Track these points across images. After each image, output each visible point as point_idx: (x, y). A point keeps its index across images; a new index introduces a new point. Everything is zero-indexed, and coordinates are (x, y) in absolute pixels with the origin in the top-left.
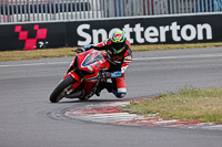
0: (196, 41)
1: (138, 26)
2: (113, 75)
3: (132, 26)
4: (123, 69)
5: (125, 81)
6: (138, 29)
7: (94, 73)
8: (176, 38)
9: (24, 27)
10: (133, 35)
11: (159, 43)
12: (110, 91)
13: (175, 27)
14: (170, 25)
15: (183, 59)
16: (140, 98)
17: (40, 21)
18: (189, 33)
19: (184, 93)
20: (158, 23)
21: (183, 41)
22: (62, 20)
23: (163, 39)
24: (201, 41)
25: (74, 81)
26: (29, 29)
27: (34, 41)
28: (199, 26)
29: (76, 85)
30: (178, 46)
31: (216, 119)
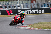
0: (41, 13)
1: (30, 10)
2: (22, 20)
3: (29, 10)
4: (24, 19)
6: (30, 11)
8: (37, 12)
9: (8, 10)
10: (29, 12)
13: (37, 10)
16: (30, 24)
18: (40, 11)
21: (39, 13)
23: (35, 13)
24: (42, 13)
26: (9, 11)
27: (10, 13)
30: (38, 14)
31: (45, 28)
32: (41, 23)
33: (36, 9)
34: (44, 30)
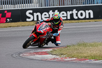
2: (54, 35)
5: (60, 38)
7: (44, 34)
8: (75, 17)
11: (67, 19)
12: (53, 43)
13: (75, 12)
14: (72, 11)
15: (79, 28)
17: (8, 9)
18: (82, 14)
19: (79, 45)
20: (66, 10)
22: (18, 8)
25: (34, 38)
27: (5, 19)
28: (87, 11)
29: (35, 40)
30: (76, 21)
31: (95, 58)
32: (85, 45)
33: (71, 9)
34: (93, 61)
